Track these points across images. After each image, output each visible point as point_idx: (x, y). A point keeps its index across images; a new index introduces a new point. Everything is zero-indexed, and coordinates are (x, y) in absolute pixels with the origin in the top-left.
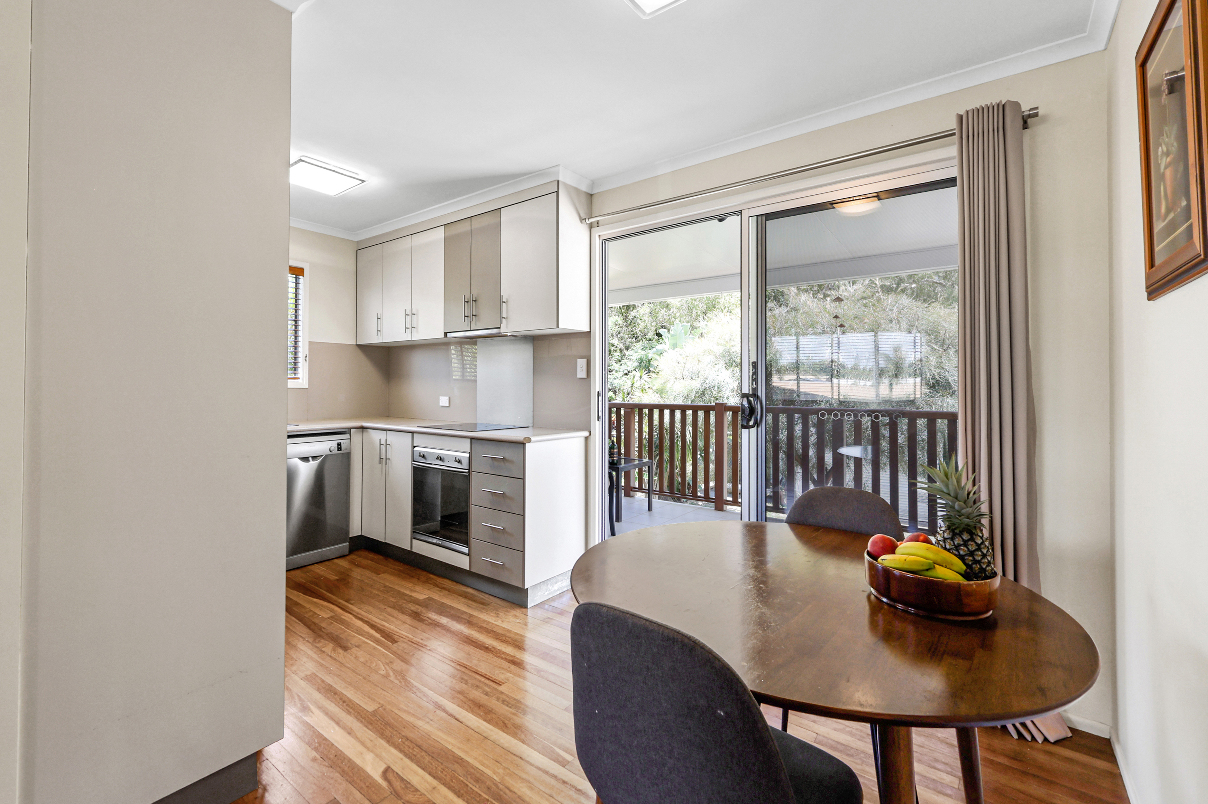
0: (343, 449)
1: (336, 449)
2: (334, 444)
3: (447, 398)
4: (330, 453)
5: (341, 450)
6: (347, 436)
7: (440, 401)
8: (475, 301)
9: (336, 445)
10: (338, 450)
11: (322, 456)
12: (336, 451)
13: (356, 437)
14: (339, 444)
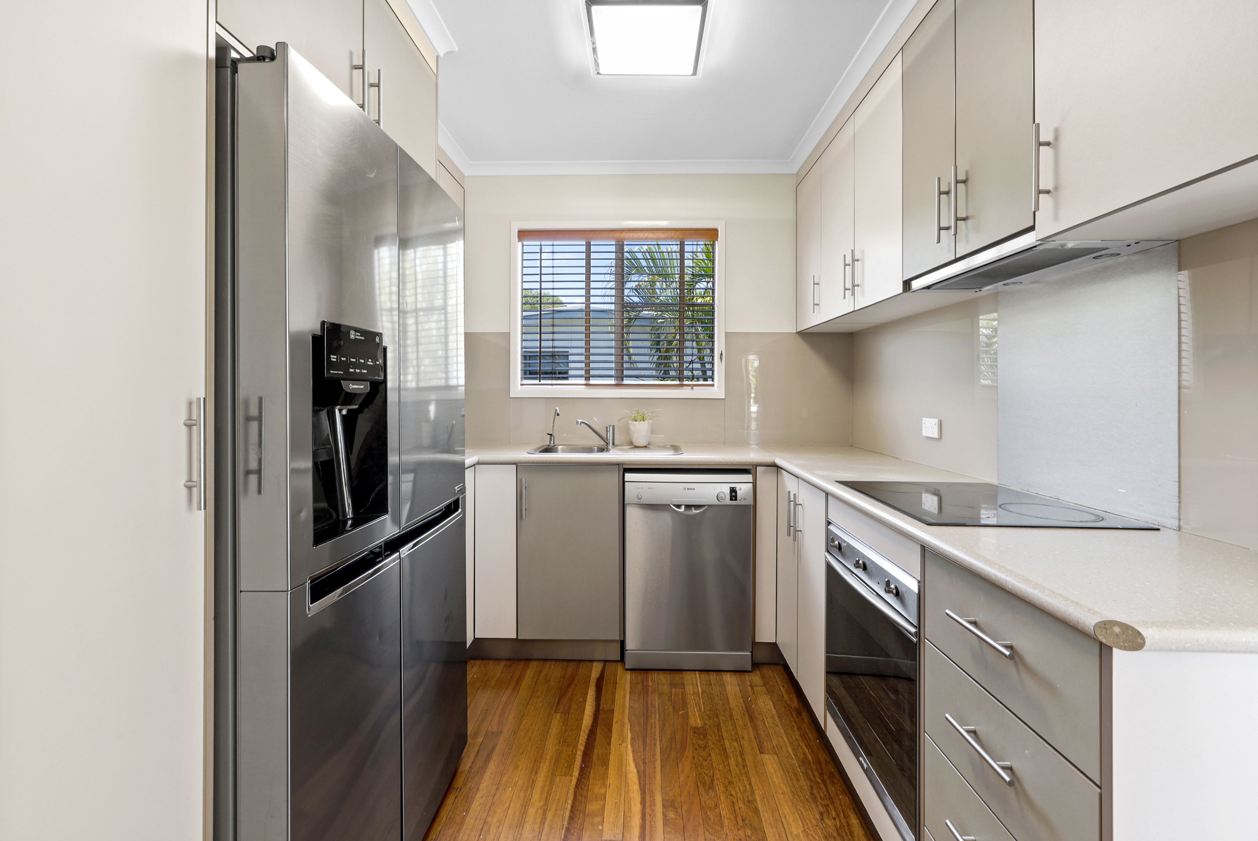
0: (738, 498)
1: (728, 497)
2: (726, 489)
3: (936, 421)
4: (717, 502)
5: (736, 499)
6: (749, 478)
7: (924, 426)
8: (964, 182)
9: (729, 491)
10: (731, 499)
11: (704, 506)
12: (727, 501)
13: (765, 479)
14: (733, 491)
